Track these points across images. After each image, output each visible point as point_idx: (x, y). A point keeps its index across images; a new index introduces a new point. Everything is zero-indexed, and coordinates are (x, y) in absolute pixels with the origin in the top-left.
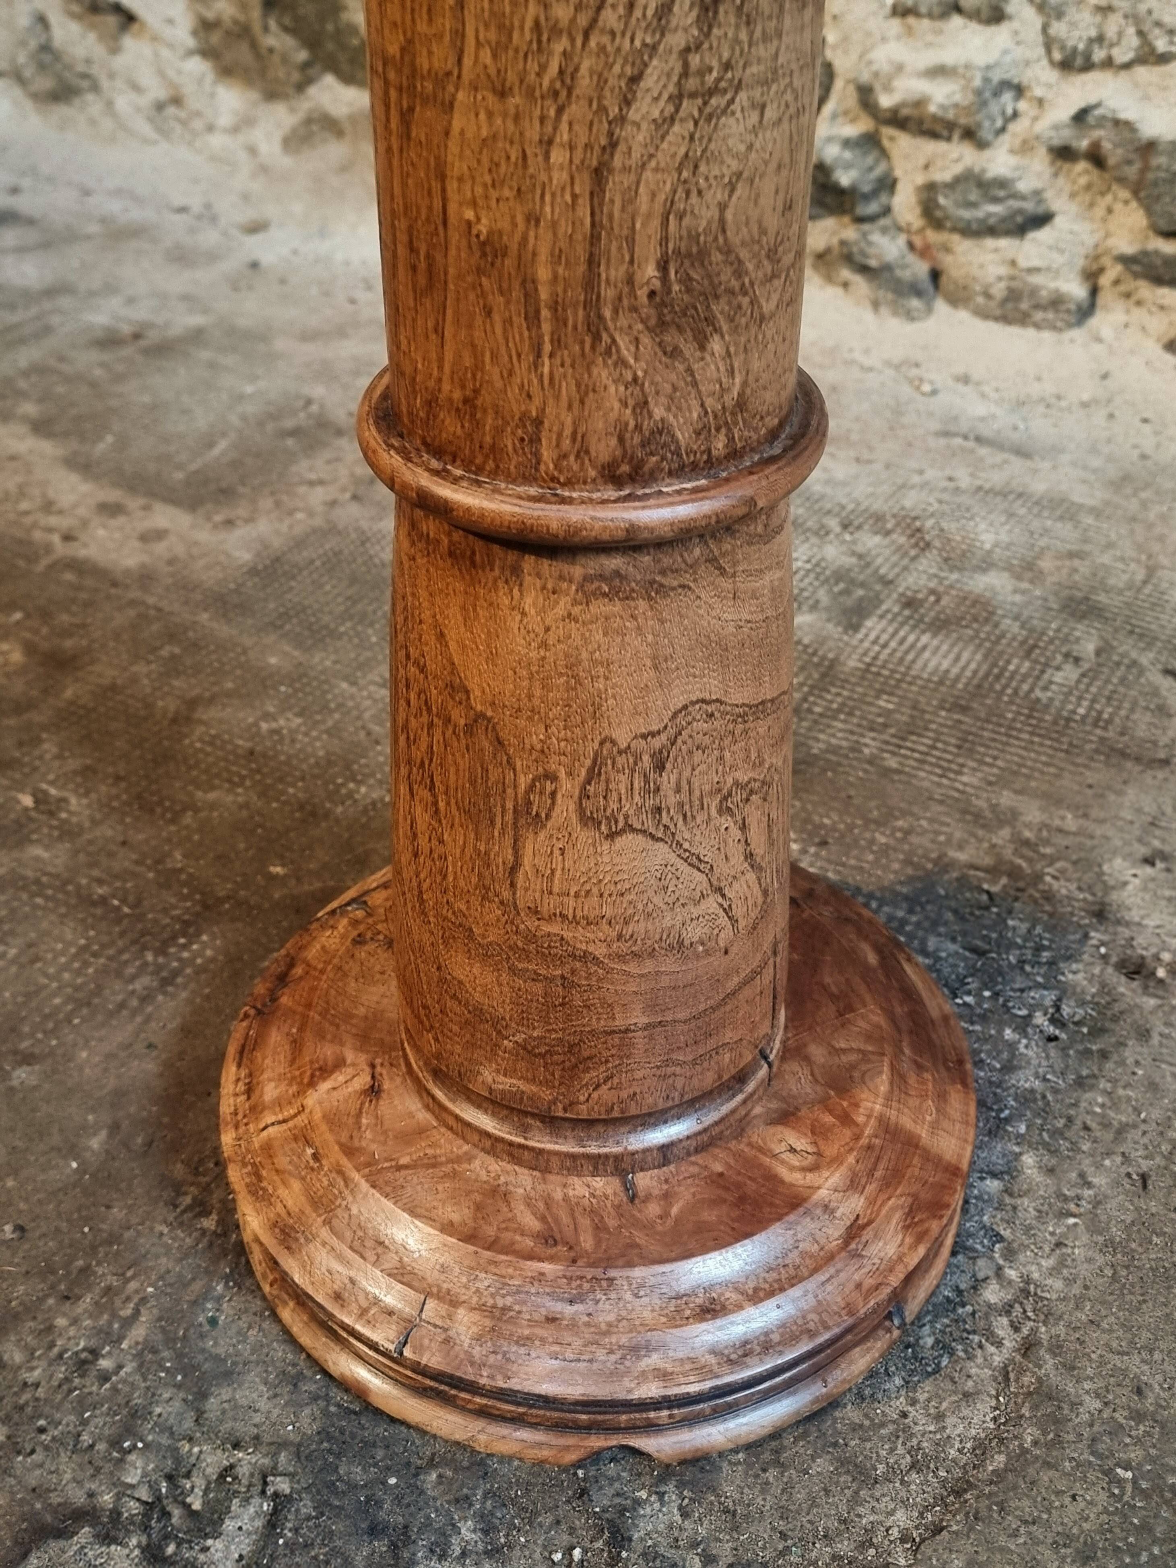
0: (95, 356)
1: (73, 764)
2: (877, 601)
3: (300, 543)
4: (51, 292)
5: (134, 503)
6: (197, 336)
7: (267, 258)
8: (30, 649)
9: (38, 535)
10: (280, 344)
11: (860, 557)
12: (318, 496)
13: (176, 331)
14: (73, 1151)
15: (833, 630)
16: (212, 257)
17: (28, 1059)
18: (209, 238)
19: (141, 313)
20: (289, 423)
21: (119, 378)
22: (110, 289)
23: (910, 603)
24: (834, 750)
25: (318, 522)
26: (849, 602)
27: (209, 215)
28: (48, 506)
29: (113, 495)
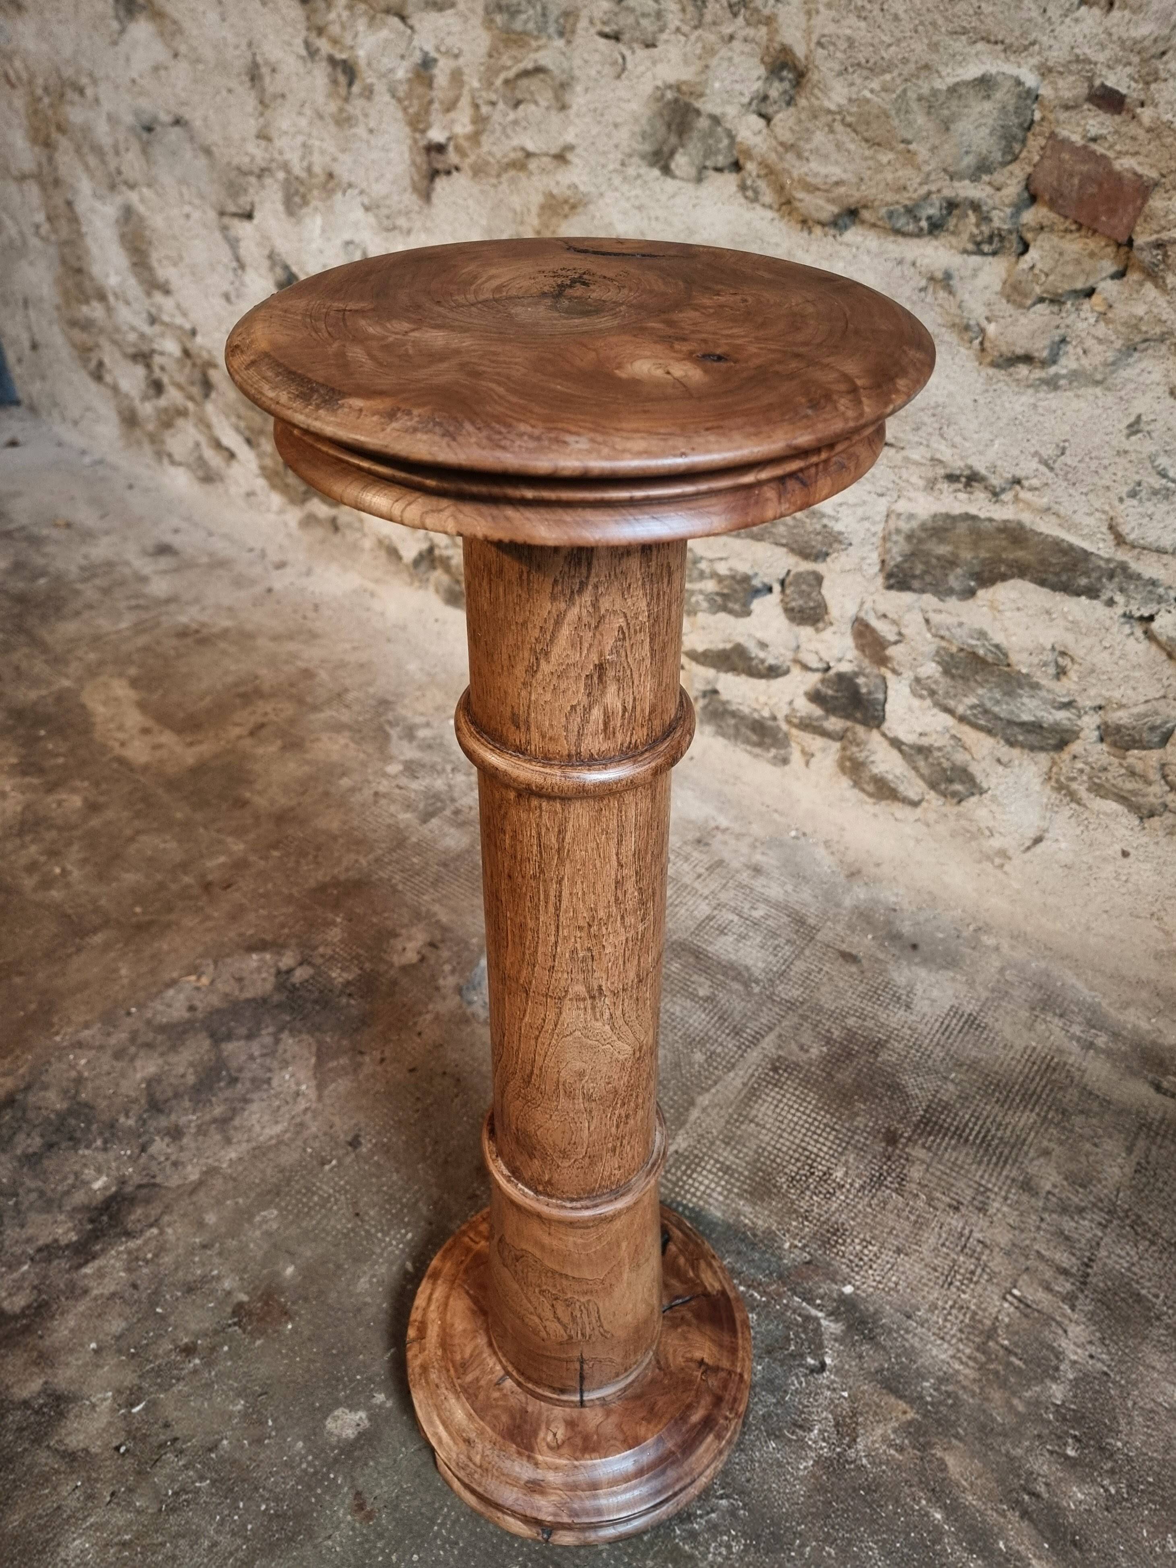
0: (174, 642)
1: (81, 856)
2: (443, 809)
3: (216, 756)
4: (168, 601)
5: (156, 728)
6: (225, 633)
7: (277, 586)
8: (86, 800)
9: (111, 743)
10: (261, 642)
11: (450, 786)
12: (237, 731)
13: (215, 630)
14: (23, 1008)
15: (415, 822)
16: (253, 582)
17: (21, 974)
18: (257, 570)
19: (204, 618)
20: (242, 689)
21: (179, 656)
22: (197, 600)
23: (457, 812)
24: (381, 879)
25: (229, 747)
26: (431, 809)
27: (263, 555)
28: (121, 728)
29: (149, 723)
